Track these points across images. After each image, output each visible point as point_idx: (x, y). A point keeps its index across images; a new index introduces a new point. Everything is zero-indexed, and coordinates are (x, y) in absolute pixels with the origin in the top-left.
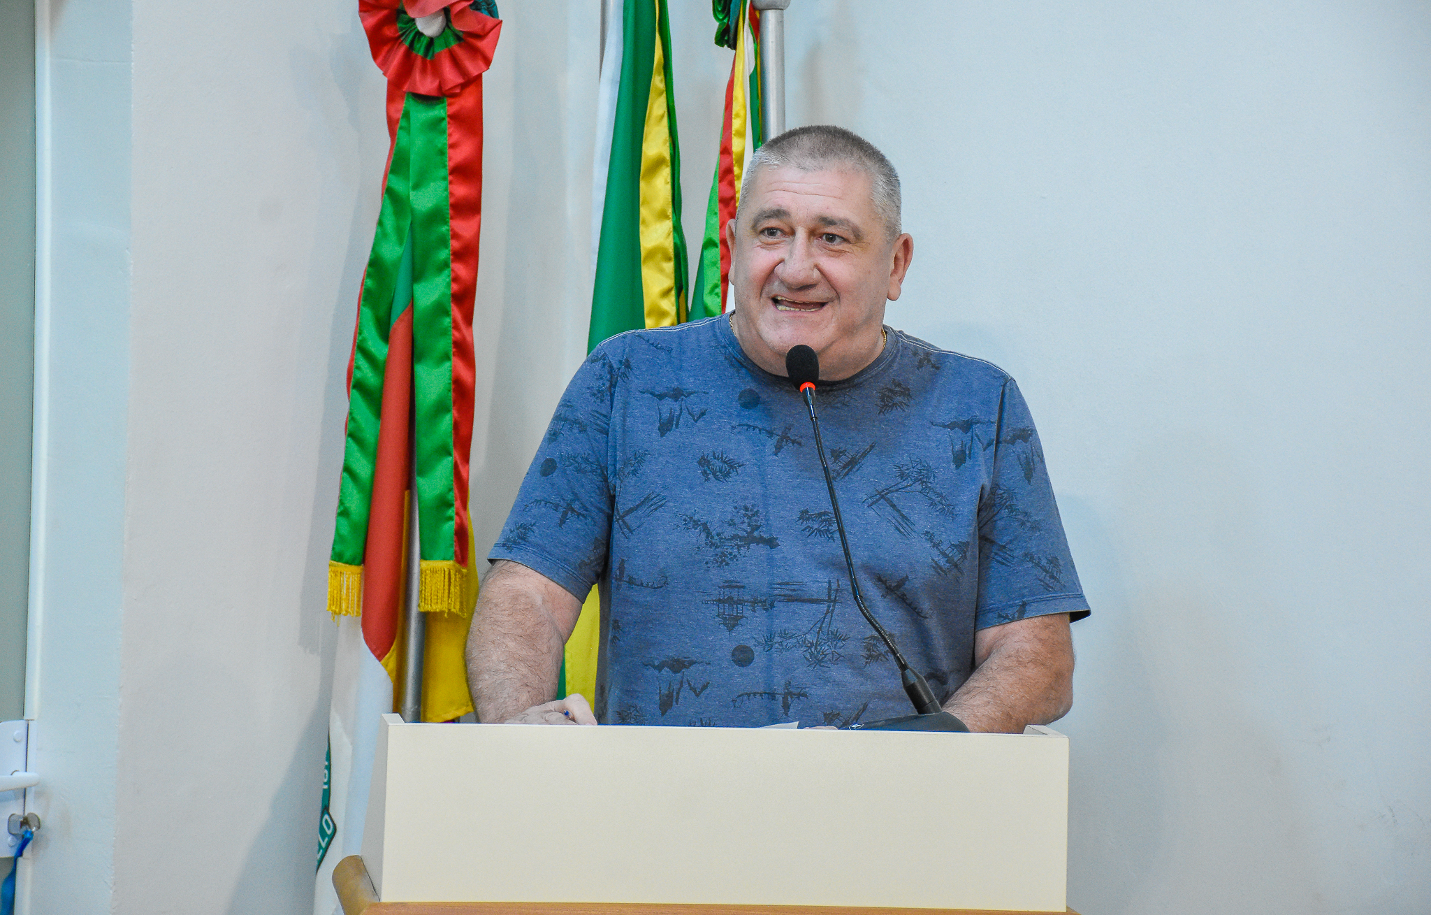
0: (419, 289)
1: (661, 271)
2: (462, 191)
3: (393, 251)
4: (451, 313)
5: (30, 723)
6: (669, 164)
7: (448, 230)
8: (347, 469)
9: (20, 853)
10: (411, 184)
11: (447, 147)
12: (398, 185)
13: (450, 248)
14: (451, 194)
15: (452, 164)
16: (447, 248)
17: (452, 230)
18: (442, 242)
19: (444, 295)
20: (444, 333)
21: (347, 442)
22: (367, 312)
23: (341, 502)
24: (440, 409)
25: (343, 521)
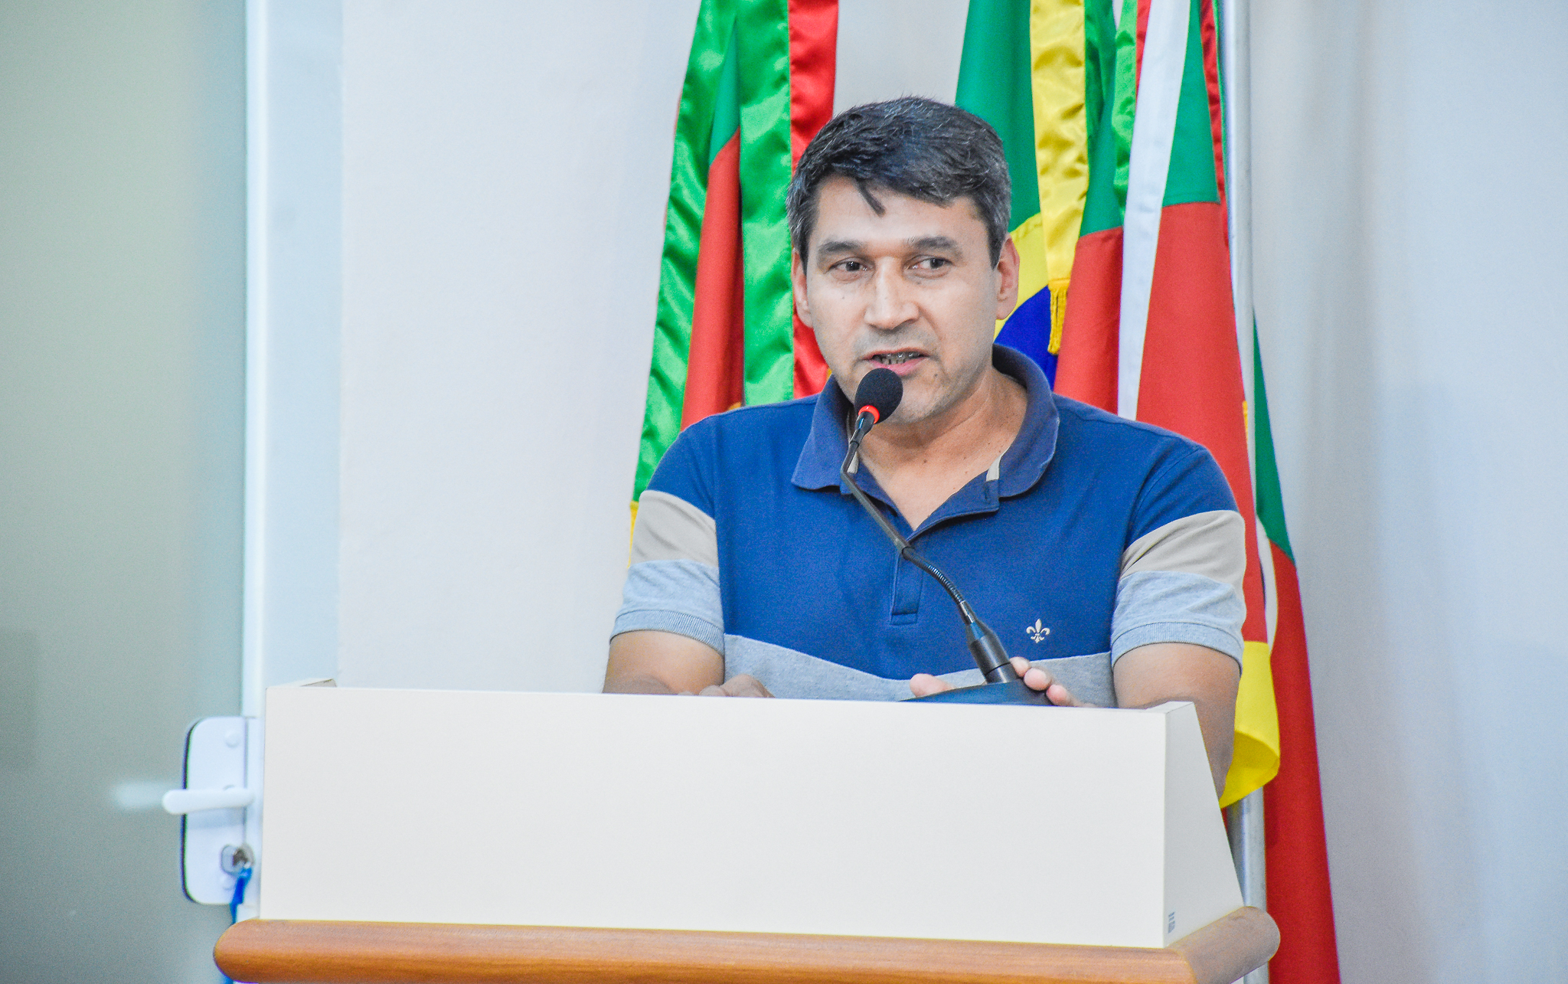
0: (747, 112)
1: (1064, 80)
3: (712, 60)
4: (790, 147)
5: (251, 722)
7: (786, 29)
8: (656, 373)
9: (239, 897)
13: (789, 54)
16: (784, 53)
17: (791, 28)
18: (778, 46)
19: (782, 121)
20: (780, 178)
21: (656, 333)
22: (685, 148)
23: (647, 419)
24: (777, 284)
25: (649, 444)
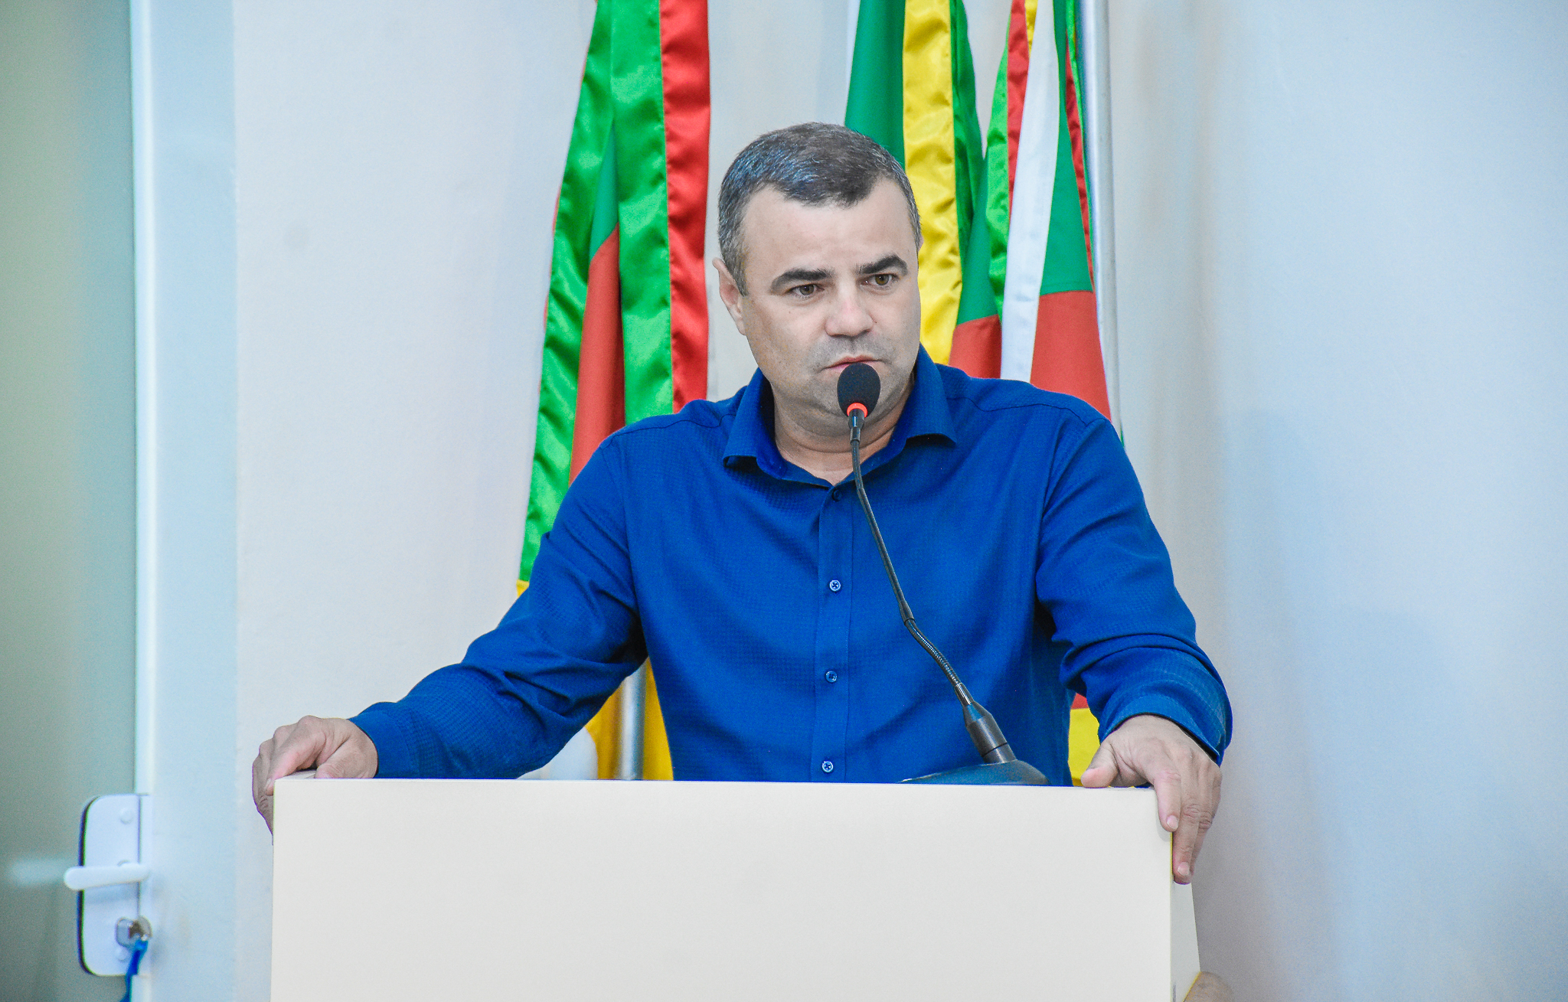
0: (625, 209)
1: (935, 177)
2: (683, 75)
3: (590, 161)
4: (668, 242)
5: (144, 800)
6: (949, 29)
7: (662, 130)
8: (540, 458)
9: (134, 968)
10: (612, 68)
11: (659, 15)
12: (597, 71)
13: (665, 154)
14: (666, 80)
15: (667, 39)
16: (660, 153)
17: (667, 129)
18: (655, 146)
19: (658, 217)
20: (658, 271)
21: (539, 420)
22: (565, 244)
23: (532, 502)
24: (657, 372)
25: (533, 525)
